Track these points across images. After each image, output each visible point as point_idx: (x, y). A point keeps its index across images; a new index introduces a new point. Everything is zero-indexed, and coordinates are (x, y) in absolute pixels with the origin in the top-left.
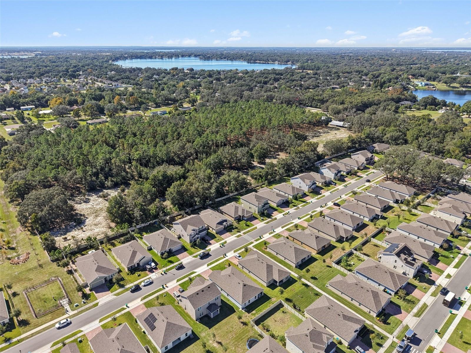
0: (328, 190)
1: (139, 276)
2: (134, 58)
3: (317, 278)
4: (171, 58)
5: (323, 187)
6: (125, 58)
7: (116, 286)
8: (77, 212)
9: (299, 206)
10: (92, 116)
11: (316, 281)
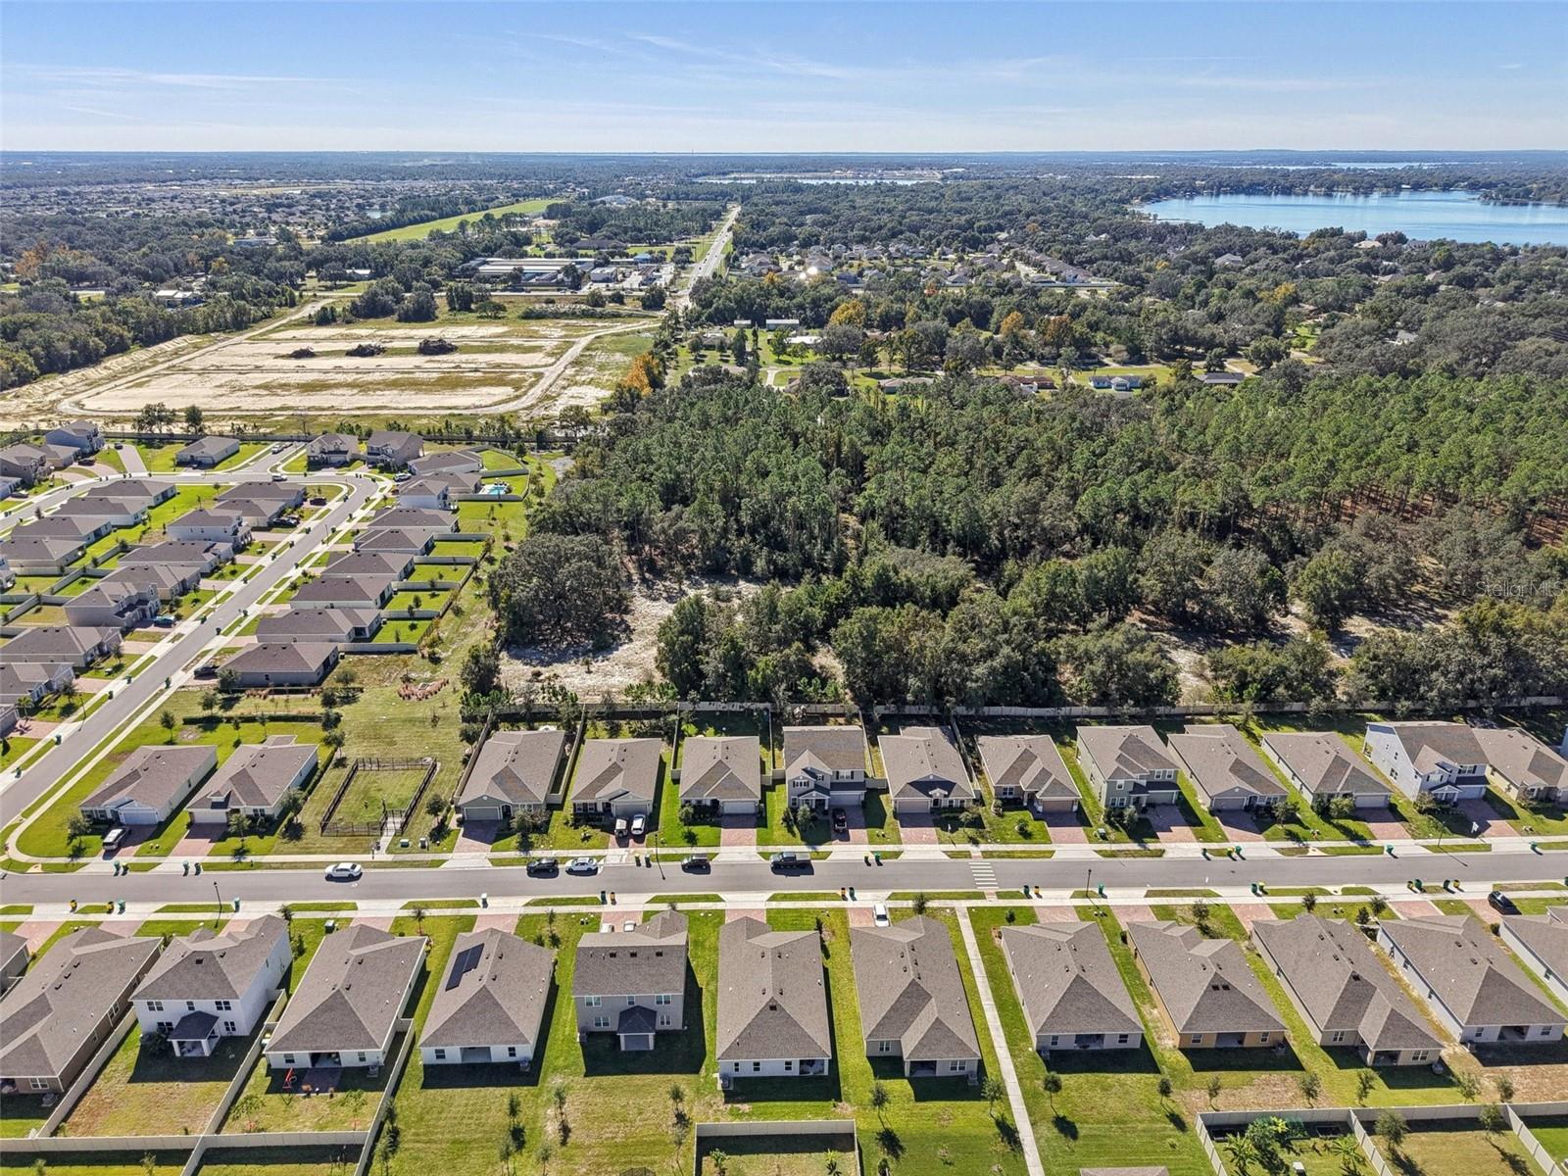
0: (1531, 832)
1: (586, 838)
2: (1225, 193)
3: (1082, 1132)
4: (1367, 194)
5: (1520, 812)
6: (1193, 192)
7: (514, 840)
8: (628, 618)
9: (1313, 844)
10: (909, 367)
11: (1062, 1142)
